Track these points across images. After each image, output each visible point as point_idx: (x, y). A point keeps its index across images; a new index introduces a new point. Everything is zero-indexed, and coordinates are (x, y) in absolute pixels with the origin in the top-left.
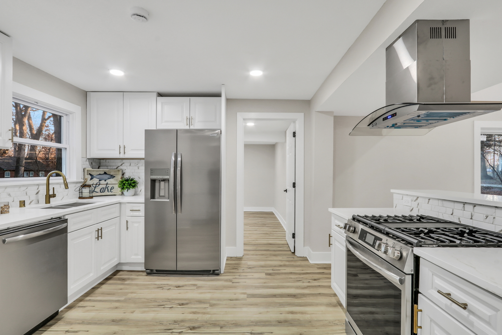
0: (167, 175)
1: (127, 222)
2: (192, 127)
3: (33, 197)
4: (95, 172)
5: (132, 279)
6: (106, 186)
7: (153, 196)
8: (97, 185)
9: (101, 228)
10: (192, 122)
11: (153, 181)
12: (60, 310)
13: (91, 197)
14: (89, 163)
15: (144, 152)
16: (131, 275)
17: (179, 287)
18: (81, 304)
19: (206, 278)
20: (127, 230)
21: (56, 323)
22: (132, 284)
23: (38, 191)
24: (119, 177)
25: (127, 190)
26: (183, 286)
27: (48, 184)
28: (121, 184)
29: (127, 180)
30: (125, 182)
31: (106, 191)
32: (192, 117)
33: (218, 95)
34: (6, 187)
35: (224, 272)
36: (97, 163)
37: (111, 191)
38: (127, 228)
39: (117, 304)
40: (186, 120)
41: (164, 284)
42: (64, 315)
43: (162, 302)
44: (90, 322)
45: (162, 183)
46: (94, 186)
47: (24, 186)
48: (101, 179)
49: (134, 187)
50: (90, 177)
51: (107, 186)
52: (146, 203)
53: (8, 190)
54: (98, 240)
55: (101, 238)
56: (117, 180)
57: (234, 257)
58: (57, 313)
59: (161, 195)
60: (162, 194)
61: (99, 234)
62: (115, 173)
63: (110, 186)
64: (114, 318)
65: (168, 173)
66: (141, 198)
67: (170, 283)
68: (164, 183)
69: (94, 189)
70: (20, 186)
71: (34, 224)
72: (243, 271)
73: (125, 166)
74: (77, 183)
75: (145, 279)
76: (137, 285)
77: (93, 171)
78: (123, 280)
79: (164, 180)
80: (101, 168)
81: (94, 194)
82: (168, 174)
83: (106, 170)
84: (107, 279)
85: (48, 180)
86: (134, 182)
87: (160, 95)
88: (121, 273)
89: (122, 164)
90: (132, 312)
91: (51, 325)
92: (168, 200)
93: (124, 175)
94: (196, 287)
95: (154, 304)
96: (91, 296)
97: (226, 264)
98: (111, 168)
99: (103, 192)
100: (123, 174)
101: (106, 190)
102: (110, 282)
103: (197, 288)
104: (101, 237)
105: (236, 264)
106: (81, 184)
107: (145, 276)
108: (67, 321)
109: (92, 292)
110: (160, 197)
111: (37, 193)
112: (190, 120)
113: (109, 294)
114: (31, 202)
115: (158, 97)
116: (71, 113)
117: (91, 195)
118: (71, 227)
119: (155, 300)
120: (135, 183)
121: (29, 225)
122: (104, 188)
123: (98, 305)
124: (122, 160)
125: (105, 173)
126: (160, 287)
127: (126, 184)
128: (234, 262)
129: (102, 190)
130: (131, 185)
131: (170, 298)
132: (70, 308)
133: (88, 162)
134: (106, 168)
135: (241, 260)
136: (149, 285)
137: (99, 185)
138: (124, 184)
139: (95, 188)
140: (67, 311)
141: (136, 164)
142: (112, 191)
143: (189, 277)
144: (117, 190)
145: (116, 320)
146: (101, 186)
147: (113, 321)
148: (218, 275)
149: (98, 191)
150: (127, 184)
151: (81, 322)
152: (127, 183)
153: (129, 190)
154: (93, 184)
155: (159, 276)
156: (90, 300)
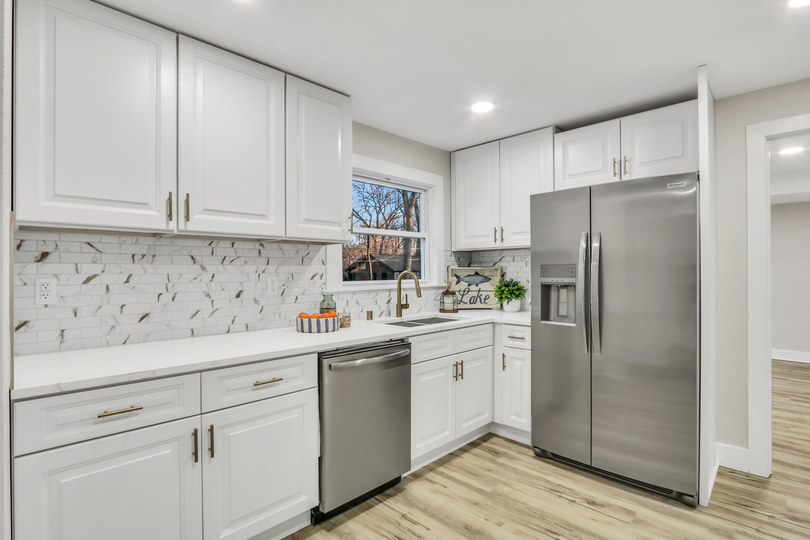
0: (572, 277)
1: (504, 356)
2: (625, 178)
3: (384, 307)
4: (464, 272)
5: (510, 457)
6: (478, 293)
7: (546, 315)
8: (466, 293)
9: (462, 361)
10: (625, 168)
11: (546, 289)
12: (403, 476)
13: (455, 311)
14: (455, 259)
15: (529, 236)
16: (510, 448)
17: (593, 503)
18: (430, 477)
19: (661, 504)
20: (504, 370)
21: (395, 494)
22: (509, 466)
23: (389, 298)
24: (496, 280)
25: (508, 302)
26: (602, 505)
27: (399, 290)
28: (498, 291)
29: (507, 285)
30: (503, 288)
31: (477, 303)
32: (625, 156)
33: (691, 96)
34: (354, 293)
35: (710, 504)
36: (467, 257)
37: (484, 302)
38: (504, 367)
39: (478, 497)
40: (613, 166)
41: (564, 487)
42: (407, 485)
43: (555, 526)
44: (435, 513)
45: (563, 292)
46: (461, 293)
47: (373, 291)
48: (472, 283)
49: (518, 296)
50: (455, 279)
51: (480, 295)
52: (534, 326)
53: (357, 296)
54: (457, 380)
55: (462, 378)
56: (493, 284)
57: (741, 473)
58: (398, 480)
59: (561, 313)
60: (563, 312)
61: (459, 372)
62: (491, 274)
63: (484, 294)
64: (469, 523)
65: (572, 272)
66: (526, 318)
67: (576, 487)
68: (567, 291)
69: (462, 299)
70: (369, 292)
71: (368, 346)
72: (771, 521)
73: (505, 261)
74: (438, 288)
75: (530, 464)
76: (515, 471)
77: (460, 270)
78: (496, 455)
79: (566, 286)
80: (472, 265)
81: (461, 306)
82: (574, 274)
83: (478, 269)
84: (473, 444)
85: (400, 284)
86: (518, 289)
87: (560, 129)
88: (494, 440)
89: (501, 259)
90: (499, 524)
91: (389, 496)
92: (574, 325)
93: (505, 276)
94: (632, 519)
95: (538, 522)
96: (446, 468)
97: (716, 484)
98: (486, 265)
99: (473, 303)
100: (503, 275)
101: (479, 299)
102: (476, 450)
103: (634, 522)
104: (462, 375)
105: (746, 493)
106: (444, 290)
107: (531, 456)
108: (408, 498)
109: (449, 461)
110: (561, 317)
111: (389, 301)
112: (620, 165)
113: (469, 473)
114: (381, 314)
115: (556, 133)
116: (430, 188)
117: (455, 307)
118: (416, 355)
119: (542, 516)
120: (521, 290)
121: (362, 347)
122: (474, 297)
123: (453, 487)
124: (502, 251)
125: (477, 274)
126: (556, 491)
127: (505, 292)
128: (740, 486)
129: (473, 299)
130: (513, 293)
131: (572, 522)
132: (416, 476)
133: (454, 257)
134: (479, 265)
135: (765, 488)
136: (536, 478)
137: (469, 291)
138: (503, 291)
139: (463, 296)
140: (412, 481)
141: (523, 257)
142: (486, 302)
143: (619, 488)
144: (494, 301)
145: (471, 527)
146: (471, 294)
147: (467, 527)
148: (692, 506)
149: (466, 302)
150: (507, 291)
151: (424, 507)
152: (507, 289)
153: (510, 302)
154: (459, 291)
155: (557, 466)
156: (442, 474)
